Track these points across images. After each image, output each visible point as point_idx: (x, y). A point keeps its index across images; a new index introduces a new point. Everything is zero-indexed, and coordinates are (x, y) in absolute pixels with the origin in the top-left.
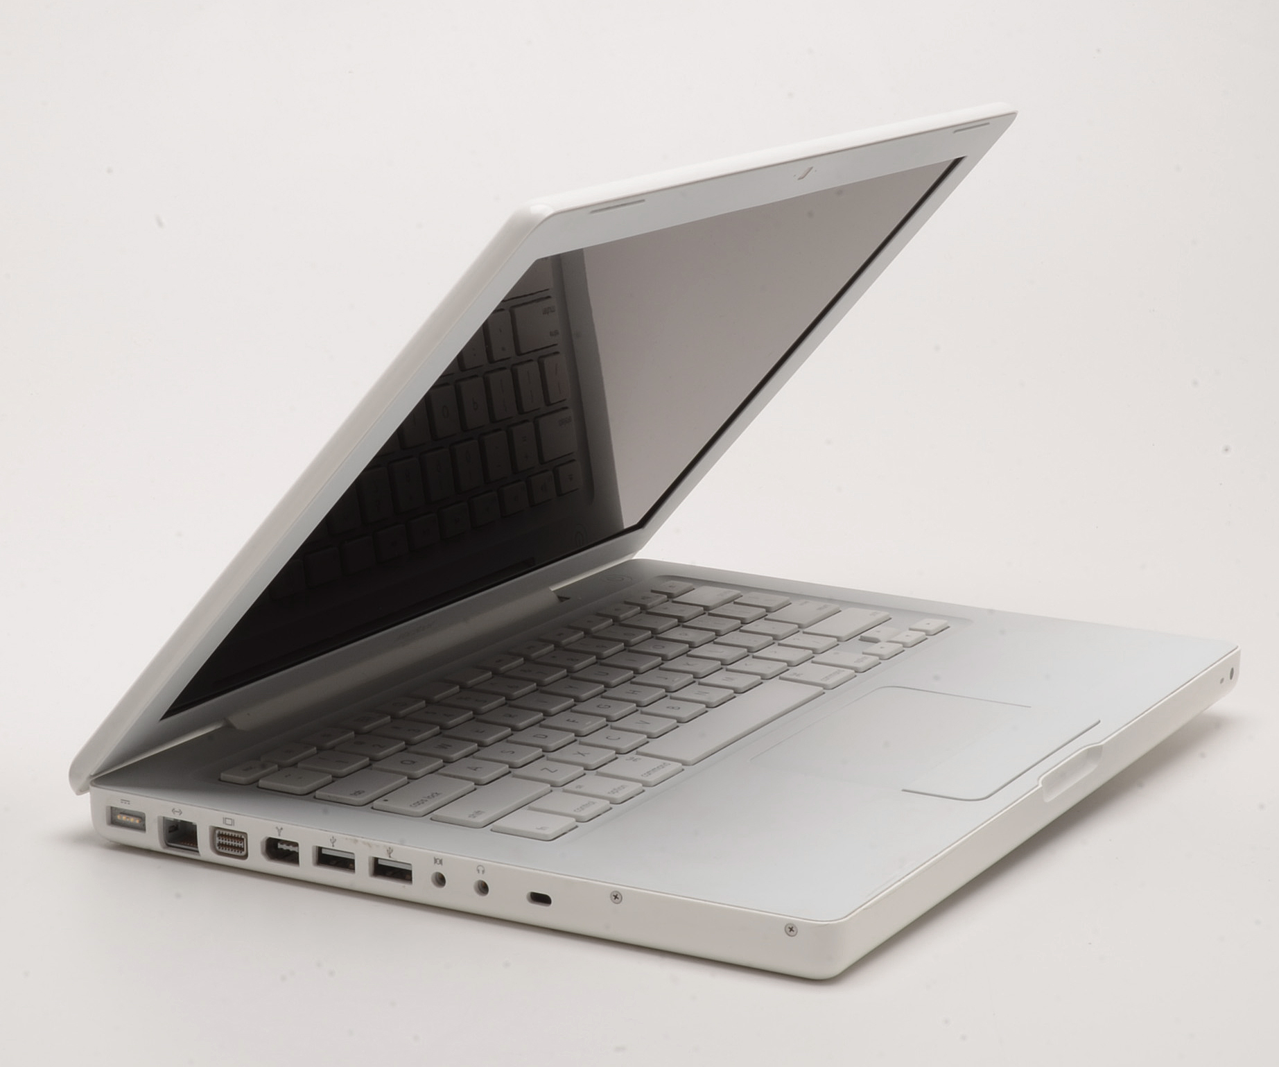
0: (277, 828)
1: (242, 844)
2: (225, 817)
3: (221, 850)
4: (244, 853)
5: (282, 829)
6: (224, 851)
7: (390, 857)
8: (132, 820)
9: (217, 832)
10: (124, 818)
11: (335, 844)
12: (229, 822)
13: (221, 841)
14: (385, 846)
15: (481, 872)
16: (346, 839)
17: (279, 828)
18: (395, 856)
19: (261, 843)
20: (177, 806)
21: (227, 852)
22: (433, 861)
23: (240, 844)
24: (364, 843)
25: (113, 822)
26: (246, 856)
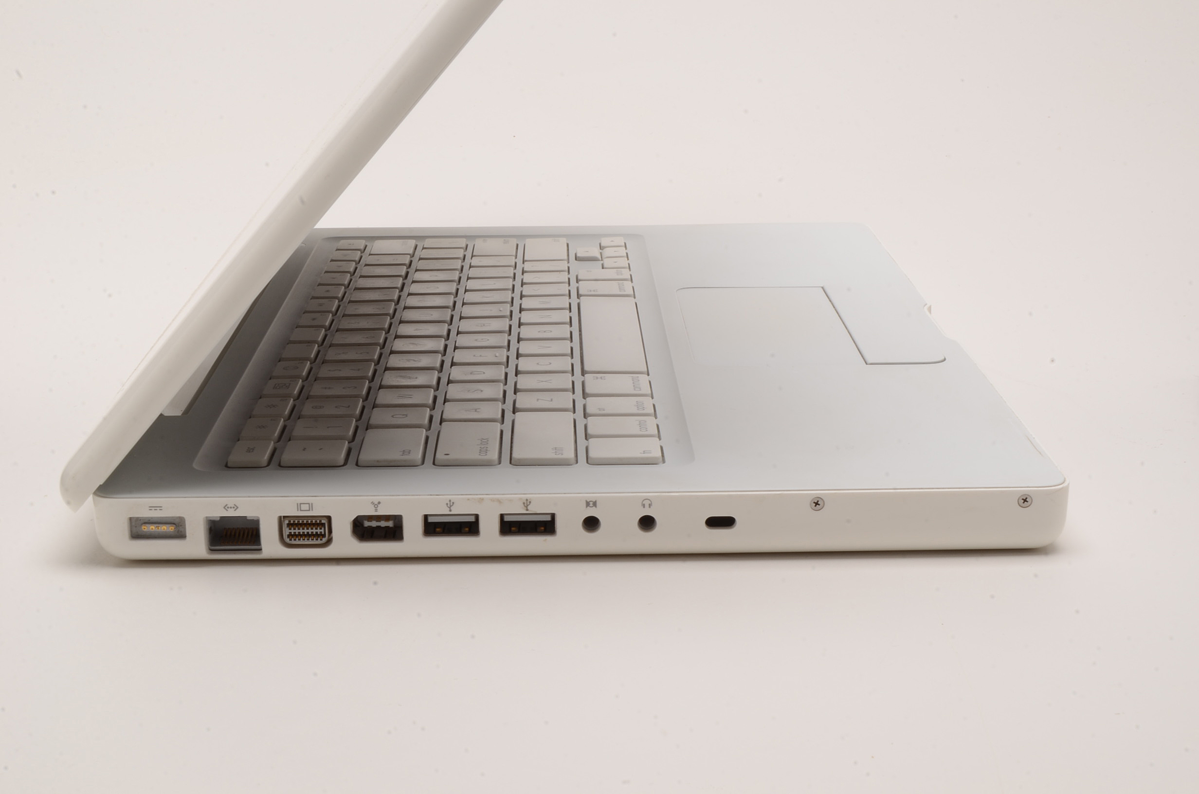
0: (373, 503)
1: (322, 531)
2: (299, 503)
3: (293, 542)
4: (324, 540)
5: (379, 503)
6: (297, 542)
7: (527, 510)
8: (164, 528)
9: (287, 522)
10: (152, 528)
11: (452, 508)
12: (304, 507)
13: (293, 531)
14: (520, 499)
15: (647, 506)
16: (468, 500)
17: (376, 503)
18: (533, 509)
19: (351, 523)
20: (231, 501)
21: (302, 542)
22: (585, 505)
23: (319, 531)
24: (492, 500)
25: (136, 535)
26: (329, 541)
